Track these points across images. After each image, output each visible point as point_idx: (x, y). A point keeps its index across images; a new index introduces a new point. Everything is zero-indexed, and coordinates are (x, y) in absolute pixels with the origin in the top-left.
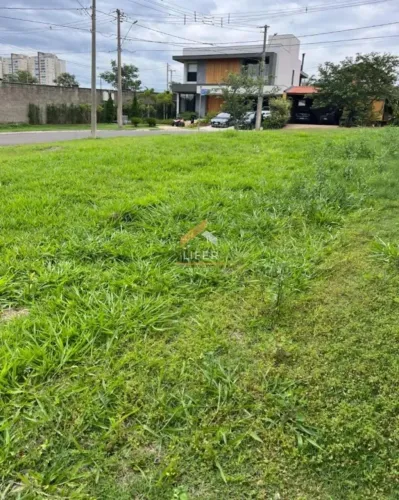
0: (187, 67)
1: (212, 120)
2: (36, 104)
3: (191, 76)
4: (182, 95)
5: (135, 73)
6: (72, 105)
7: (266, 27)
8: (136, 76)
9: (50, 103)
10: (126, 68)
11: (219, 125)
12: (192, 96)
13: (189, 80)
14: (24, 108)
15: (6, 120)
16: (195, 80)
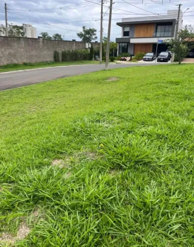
0: (124, 29)
1: (144, 57)
2: (57, 51)
3: (126, 34)
4: (120, 44)
5: (95, 33)
6: (73, 51)
7: (180, 5)
8: (95, 34)
9: (63, 50)
10: (90, 30)
11: (149, 60)
12: (126, 44)
13: (124, 36)
14: (52, 53)
15: (44, 60)
16: (128, 35)
